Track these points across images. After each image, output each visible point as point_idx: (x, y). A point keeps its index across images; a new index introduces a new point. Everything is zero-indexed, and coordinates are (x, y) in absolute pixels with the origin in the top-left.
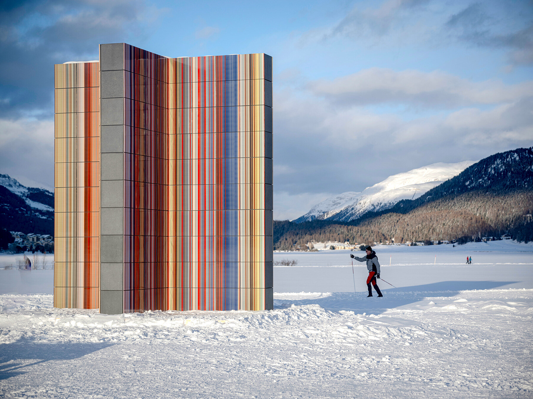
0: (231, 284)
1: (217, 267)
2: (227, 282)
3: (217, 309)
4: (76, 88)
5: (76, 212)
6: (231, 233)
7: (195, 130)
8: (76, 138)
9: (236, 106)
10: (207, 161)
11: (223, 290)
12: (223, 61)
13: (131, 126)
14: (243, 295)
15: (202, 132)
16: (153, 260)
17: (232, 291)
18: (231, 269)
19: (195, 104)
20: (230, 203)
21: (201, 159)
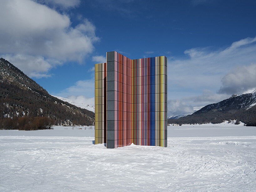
0: (152, 138)
1: (148, 132)
3: (148, 145)
4: (102, 72)
5: (102, 113)
6: (153, 120)
7: (140, 84)
8: (102, 88)
9: (155, 75)
10: (144, 95)
11: (150, 140)
12: (150, 59)
13: (117, 81)
14: (157, 141)
15: (143, 85)
16: (126, 129)
17: (153, 140)
18: (153, 132)
19: (140, 75)
20: (152, 109)
21: (143, 94)
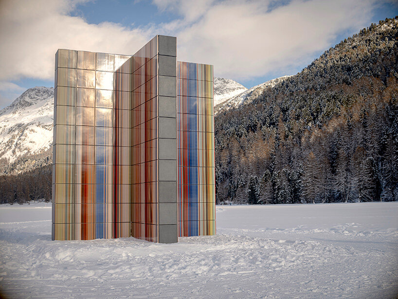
0: (193, 218)
2: (191, 216)
3: (184, 236)
6: (194, 183)
9: (196, 97)
11: (188, 222)
12: (187, 66)
17: (194, 223)
18: (194, 208)
20: (193, 162)
